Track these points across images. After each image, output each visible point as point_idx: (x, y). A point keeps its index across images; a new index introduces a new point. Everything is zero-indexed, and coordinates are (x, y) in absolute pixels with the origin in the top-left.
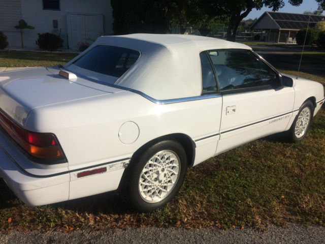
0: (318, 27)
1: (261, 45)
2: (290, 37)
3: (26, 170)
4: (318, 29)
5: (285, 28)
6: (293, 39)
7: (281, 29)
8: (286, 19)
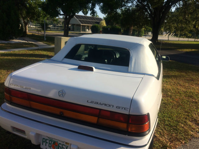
0: (101, 24)
1: (73, 33)
2: (87, 29)
3: (130, 144)
4: (101, 25)
5: (83, 24)
6: (89, 30)
7: (81, 24)
8: (80, 19)
